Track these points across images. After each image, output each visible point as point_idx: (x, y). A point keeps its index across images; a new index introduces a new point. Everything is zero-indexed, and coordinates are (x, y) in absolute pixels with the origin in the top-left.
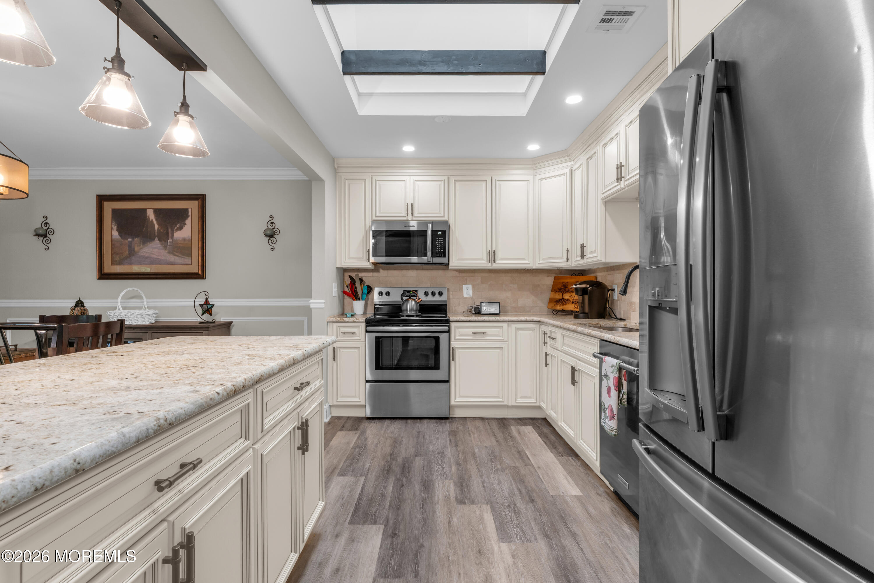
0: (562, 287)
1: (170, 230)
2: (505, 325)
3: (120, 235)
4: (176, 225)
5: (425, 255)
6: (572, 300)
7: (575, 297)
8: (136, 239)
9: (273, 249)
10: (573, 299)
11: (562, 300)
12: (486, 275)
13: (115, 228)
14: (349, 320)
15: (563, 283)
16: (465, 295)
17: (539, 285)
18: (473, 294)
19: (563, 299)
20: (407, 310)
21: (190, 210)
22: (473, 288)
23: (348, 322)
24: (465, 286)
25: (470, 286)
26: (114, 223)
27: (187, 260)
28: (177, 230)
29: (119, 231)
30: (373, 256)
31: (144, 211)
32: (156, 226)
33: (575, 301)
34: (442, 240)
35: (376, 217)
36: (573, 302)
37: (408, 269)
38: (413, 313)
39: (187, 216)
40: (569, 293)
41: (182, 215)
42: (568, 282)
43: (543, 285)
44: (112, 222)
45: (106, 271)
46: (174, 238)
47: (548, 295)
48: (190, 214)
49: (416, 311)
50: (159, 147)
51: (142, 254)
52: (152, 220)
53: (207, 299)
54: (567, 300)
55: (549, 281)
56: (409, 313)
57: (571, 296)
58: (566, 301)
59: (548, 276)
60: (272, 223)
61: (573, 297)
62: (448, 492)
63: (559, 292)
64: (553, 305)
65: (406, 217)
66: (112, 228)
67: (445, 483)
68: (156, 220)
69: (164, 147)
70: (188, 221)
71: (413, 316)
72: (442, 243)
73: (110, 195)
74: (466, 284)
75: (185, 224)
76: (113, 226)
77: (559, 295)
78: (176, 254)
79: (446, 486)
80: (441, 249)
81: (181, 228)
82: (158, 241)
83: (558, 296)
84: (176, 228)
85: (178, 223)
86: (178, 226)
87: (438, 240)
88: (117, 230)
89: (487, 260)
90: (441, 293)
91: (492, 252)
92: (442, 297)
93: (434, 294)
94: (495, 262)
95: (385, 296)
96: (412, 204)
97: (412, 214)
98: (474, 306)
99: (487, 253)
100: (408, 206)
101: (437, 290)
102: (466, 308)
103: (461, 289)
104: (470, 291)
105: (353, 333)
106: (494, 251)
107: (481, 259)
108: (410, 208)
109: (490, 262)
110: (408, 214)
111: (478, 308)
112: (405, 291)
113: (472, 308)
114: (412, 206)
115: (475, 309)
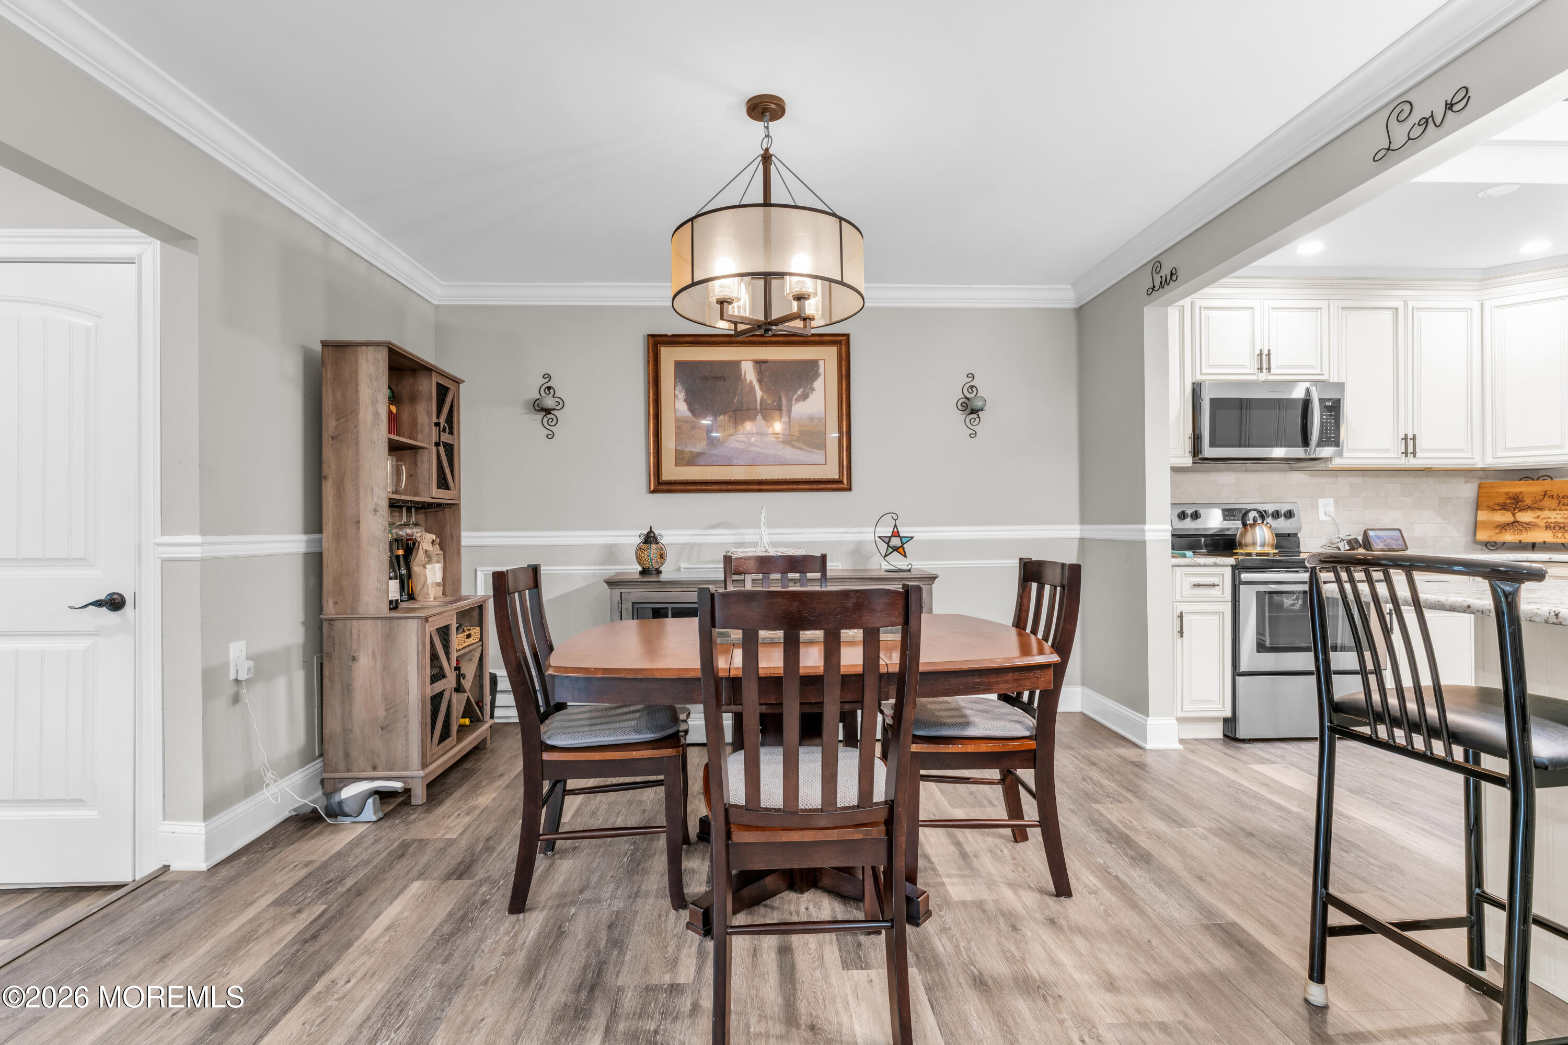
0: (1509, 501)
1: (784, 400)
3: (691, 410)
4: (795, 392)
5: (1306, 444)
6: (1542, 524)
7: (1549, 518)
8: (722, 417)
9: (973, 435)
10: (1547, 522)
11: (1516, 524)
12: (1357, 480)
13: (681, 396)
16: (1322, 517)
17: (1452, 498)
18: (1336, 515)
19: (1516, 522)
20: (1254, 544)
21: (821, 363)
22: (1337, 503)
23: (1205, 566)
24: (1321, 502)
25: (1331, 501)
26: (679, 387)
27: (818, 456)
28: (798, 400)
29: (690, 401)
30: (1210, 446)
31: (736, 364)
32: (759, 394)
33: (1553, 525)
34: (1333, 415)
36: (1548, 527)
37: (1220, 471)
38: (1268, 549)
39: (816, 375)
40: (1530, 512)
41: (808, 371)
42: (1521, 493)
43: (1457, 498)
44: (675, 386)
45: (665, 477)
46: (792, 416)
47: (1465, 517)
48: (821, 370)
51: (732, 445)
52: (751, 382)
53: (895, 526)
54: (1529, 523)
55: (1468, 490)
56: (1261, 549)
57: (1539, 516)
58: (1528, 526)
60: (972, 387)
61: (1544, 519)
63: (1501, 510)
64: (1493, 534)
65: (1255, 374)
66: (675, 396)
68: (760, 381)
70: (818, 384)
71: (1268, 554)
72: (1333, 421)
73: (674, 336)
74: (1323, 497)
75: (813, 389)
76: (677, 392)
77: (1502, 515)
78: (797, 445)
80: (1331, 433)
81: (805, 397)
82: (763, 422)
83: (1502, 517)
84: (796, 396)
85: (799, 388)
86: (799, 393)
87: (1327, 415)
88: (685, 400)
89: (1400, 453)
90: (1289, 515)
91: (1410, 436)
92: (1291, 520)
93: (1276, 515)
94: (1414, 456)
95: (1189, 519)
96: (1269, 351)
97: (1269, 369)
98: (1342, 536)
99: (1400, 439)
100: (1261, 354)
101: (1283, 509)
102: (1324, 541)
103: (1315, 507)
104: (1332, 509)
105: (1214, 585)
106: (1414, 435)
107: (1387, 450)
108: (1265, 358)
109: (1406, 456)
110: (1261, 369)
111: (1356, 539)
112: (1224, 510)
113: (1342, 540)
114: (1269, 355)
115: (1349, 542)
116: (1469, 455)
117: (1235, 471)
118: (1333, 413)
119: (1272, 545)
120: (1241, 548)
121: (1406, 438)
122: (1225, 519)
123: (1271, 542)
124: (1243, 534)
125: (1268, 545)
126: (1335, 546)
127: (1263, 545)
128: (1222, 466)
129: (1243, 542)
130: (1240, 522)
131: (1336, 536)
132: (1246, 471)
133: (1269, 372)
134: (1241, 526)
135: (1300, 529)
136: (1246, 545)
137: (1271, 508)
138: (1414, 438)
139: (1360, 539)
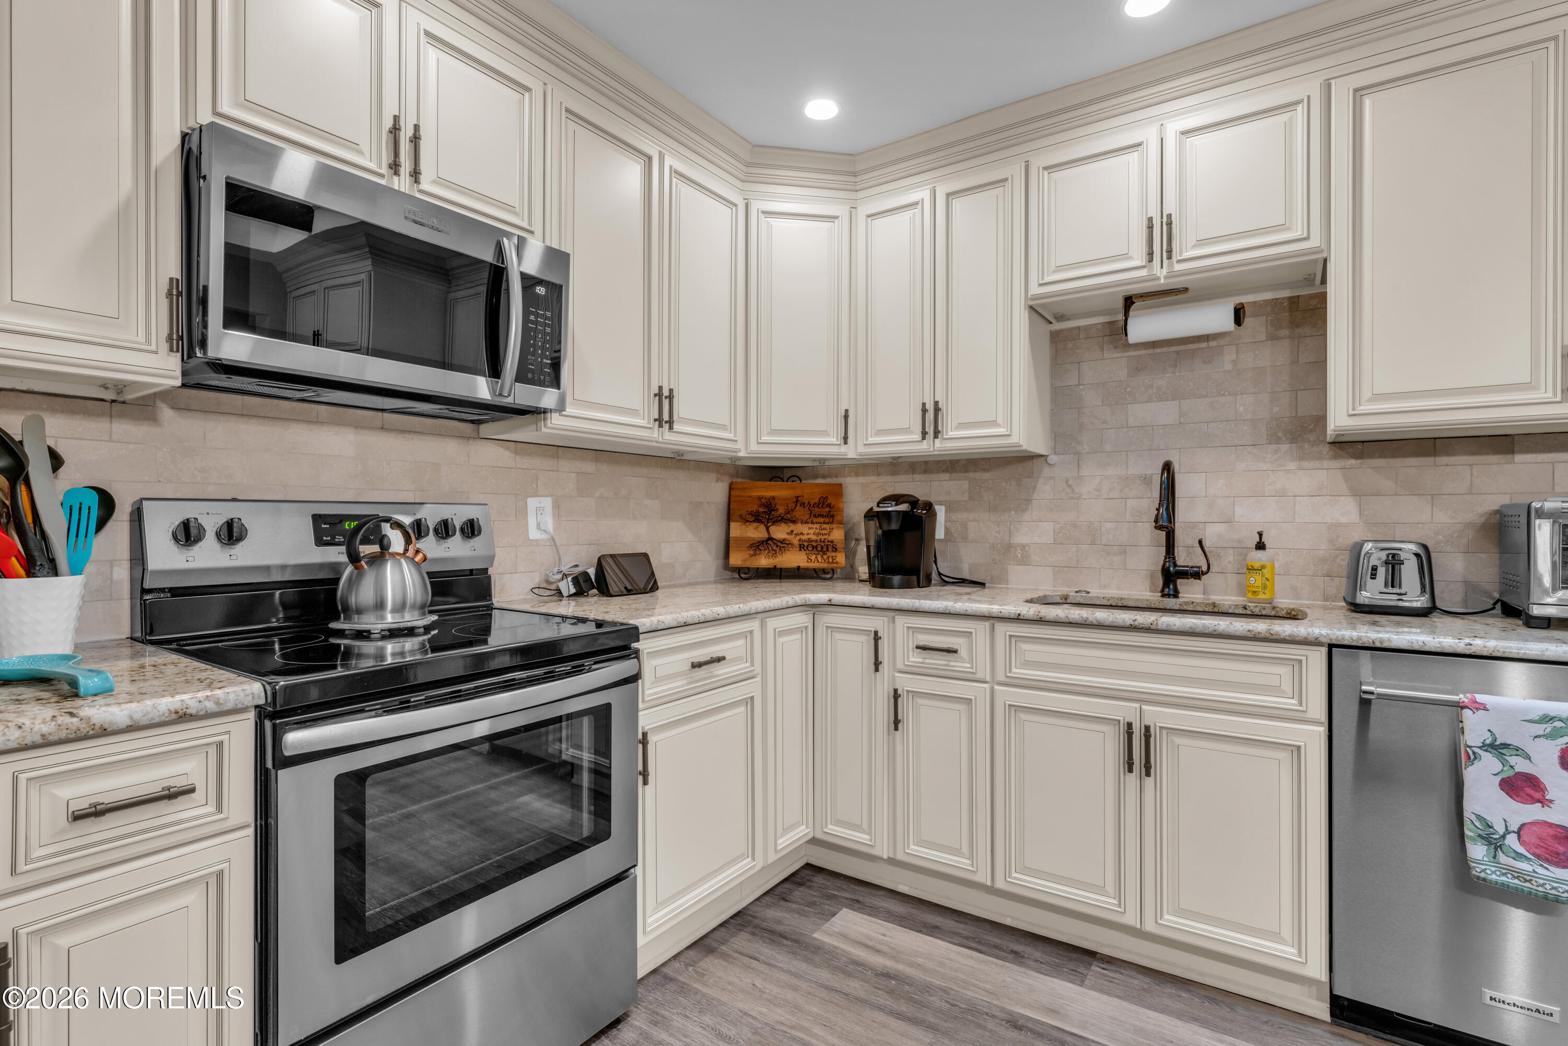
0: (762, 510)
2: (754, 625)
5: (495, 371)
6: (796, 542)
7: (802, 534)
10: (800, 540)
11: (770, 542)
12: (589, 467)
15: (760, 498)
16: (534, 534)
17: (701, 503)
18: (555, 529)
19: (770, 539)
20: (380, 605)
22: (557, 506)
23: (127, 729)
24: (532, 503)
25: (547, 503)
30: (234, 330)
33: (806, 544)
34: (548, 318)
36: (801, 547)
38: (411, 619)
40: (783, 525)
42: (773, 498)
43: (708, 503)
47: (715, 531)
49: (424, 609)
54: (783, 541)
55: (718, 492)
56: (389, 618)
57: (792, 531)
58: (782, 546)
59: (717, 481)
61: (797, 535)
63: (754, 521)
64: (747, 556)
72: (549, 330)
74: (535, 495)
77: (756, 528)
80: (543, 356)
83: (756, 532)
87: (537, 315)
89: (652, 421)
90: (471, 529)
91: (666, 392)
92: (476, 542)
93: (444, 530)
94: (671, 428)
95: (210, 541)
96: (417, 127)
97: (416, 174)
98: (565, 569)
99: (652, 395)
100: (395, 130)
101: (459, 516)
102: (536, 579)
103: (522, 513)
104: (549, 522)
105: (171, 795)
106: (671, 391)
107: (633, 412)
108: (405, 147)
109: (660, 426)
110: (395, 167)
111: (585, 574)
112: (317, 519)
113: (565, 576)
114: (415, 139)
115: (576, 581)
116: (731, 436)
117: (358, 426)
118: (549, 314)
119: (422, 607)
120: (348, 618)
121: (659, 395)
122: (319, 542)
123: (419, 599)
124: (354, 582)
125: (413, 607)
126: (553, 587)
127: (400, 608)
129: (352, 601)
130: (343, 549)
131: (556, 570)
133: (417, 181)
134: (344, 558)
135: (491, 559)
136: (359, 612)
137: (431, 515)
138: (670, 397)
139: (592, 572)
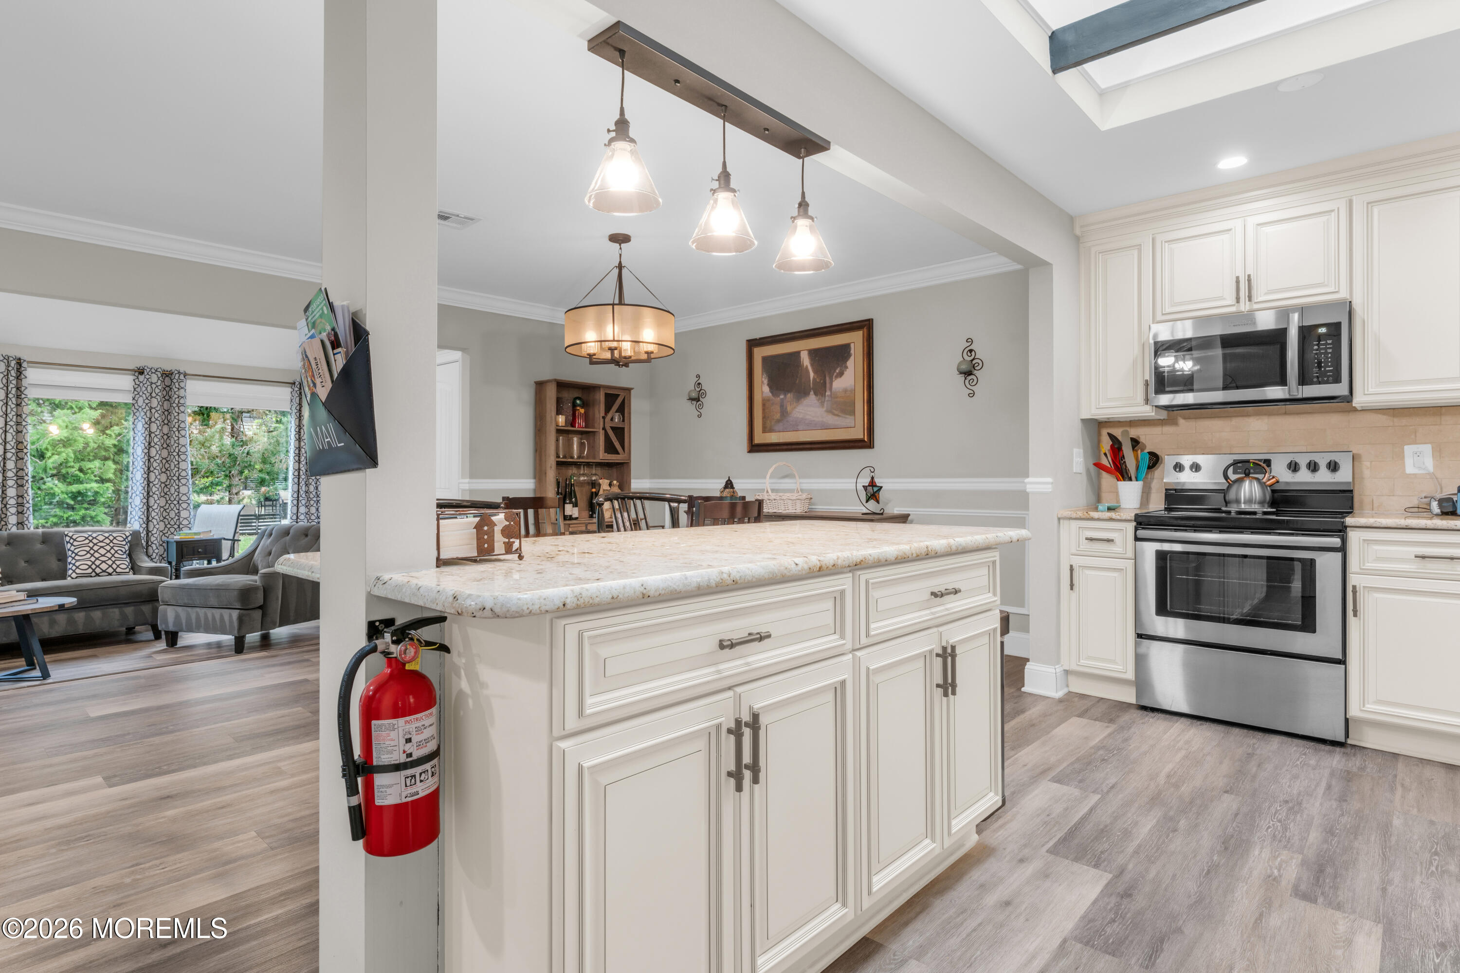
1: (827, 379)
3: (772, 392)
4: (835, 371)
5: (1284, 382)
8: (789, 394)
9: (972, 395)
13: (766, 381)
14: (1100, 516)
16: (1410, 470)
18: (1434, 466)
21: (852, 345)
22: (1437, 450)
23: (1099, 519)
24: (1409, 449)
25: (1426, 448)
26: (765, 376)
27: (848, 421)
28: (837, 377)
29: (770, 386)
30: (1156, 393)
31: (797, 354)
32: (812, 375)
34: (1329, 344)
35: (1163, 314)
37: (1248, 415)
39: (849, 355)
41: (841, 353)
44: (762, 374)
45: (757, 441)
46: (833, 390)
48: (852, 352)
49: (1262, 503)
50: (775, 266)
51: (795, 416)
52: (807, 367)
53: (873, 478)
56: (1243, 506)
60: (971, 351)
62: (1279, 870)
65: (1234, 305)
66: (762, 382)
67: (1279, 854)
68: (812, 365)
69: (780, 267)
70: (850, 363)
71: (1255, 513)
72: (1330, 351)
73: (761, 339)
74: (1414, 443)
75: (847, 367)
76: (763, 379)
78: (836, 412)
79: (1279, 859)
81: (841, 374)
82: (814, 396)
84: (835, 374)
85: (837, 368)
86: (837, 371)
87: (1320, 345)
88: (768, 385)
90: (1334, 466)
92: (1339, 473)
93: (1313, 467)
95: (1187, 472)
96: (1250, 275)
98: (1433, 494)
101: (1324, 459)
102: (1412, 501)
103: (1398, 455)
104: (1428, 459)
105: (1108, 540)
110: (1239, 298)
111: (1450, 499)
113: (1433, 499)
114: (1250, 280)
117: (1270, 414)
118: (1329, 342)
128: (1250, 409)
131: (1425, 495)
132: (1286, 413)
133: (1251, 300)
